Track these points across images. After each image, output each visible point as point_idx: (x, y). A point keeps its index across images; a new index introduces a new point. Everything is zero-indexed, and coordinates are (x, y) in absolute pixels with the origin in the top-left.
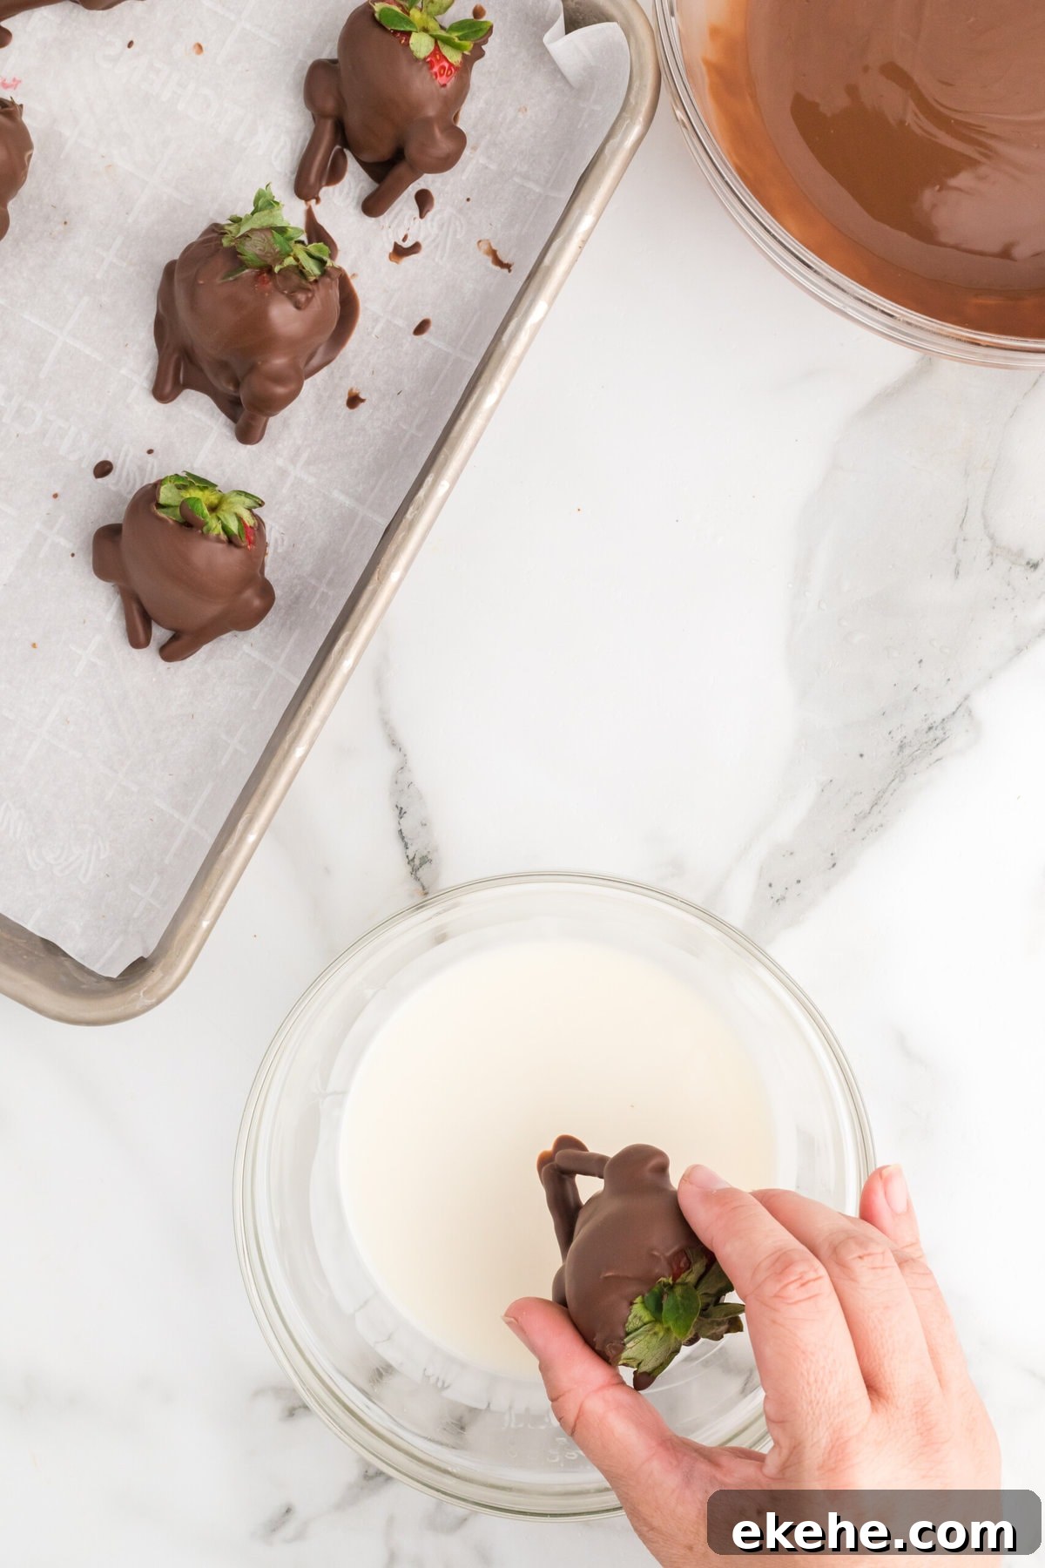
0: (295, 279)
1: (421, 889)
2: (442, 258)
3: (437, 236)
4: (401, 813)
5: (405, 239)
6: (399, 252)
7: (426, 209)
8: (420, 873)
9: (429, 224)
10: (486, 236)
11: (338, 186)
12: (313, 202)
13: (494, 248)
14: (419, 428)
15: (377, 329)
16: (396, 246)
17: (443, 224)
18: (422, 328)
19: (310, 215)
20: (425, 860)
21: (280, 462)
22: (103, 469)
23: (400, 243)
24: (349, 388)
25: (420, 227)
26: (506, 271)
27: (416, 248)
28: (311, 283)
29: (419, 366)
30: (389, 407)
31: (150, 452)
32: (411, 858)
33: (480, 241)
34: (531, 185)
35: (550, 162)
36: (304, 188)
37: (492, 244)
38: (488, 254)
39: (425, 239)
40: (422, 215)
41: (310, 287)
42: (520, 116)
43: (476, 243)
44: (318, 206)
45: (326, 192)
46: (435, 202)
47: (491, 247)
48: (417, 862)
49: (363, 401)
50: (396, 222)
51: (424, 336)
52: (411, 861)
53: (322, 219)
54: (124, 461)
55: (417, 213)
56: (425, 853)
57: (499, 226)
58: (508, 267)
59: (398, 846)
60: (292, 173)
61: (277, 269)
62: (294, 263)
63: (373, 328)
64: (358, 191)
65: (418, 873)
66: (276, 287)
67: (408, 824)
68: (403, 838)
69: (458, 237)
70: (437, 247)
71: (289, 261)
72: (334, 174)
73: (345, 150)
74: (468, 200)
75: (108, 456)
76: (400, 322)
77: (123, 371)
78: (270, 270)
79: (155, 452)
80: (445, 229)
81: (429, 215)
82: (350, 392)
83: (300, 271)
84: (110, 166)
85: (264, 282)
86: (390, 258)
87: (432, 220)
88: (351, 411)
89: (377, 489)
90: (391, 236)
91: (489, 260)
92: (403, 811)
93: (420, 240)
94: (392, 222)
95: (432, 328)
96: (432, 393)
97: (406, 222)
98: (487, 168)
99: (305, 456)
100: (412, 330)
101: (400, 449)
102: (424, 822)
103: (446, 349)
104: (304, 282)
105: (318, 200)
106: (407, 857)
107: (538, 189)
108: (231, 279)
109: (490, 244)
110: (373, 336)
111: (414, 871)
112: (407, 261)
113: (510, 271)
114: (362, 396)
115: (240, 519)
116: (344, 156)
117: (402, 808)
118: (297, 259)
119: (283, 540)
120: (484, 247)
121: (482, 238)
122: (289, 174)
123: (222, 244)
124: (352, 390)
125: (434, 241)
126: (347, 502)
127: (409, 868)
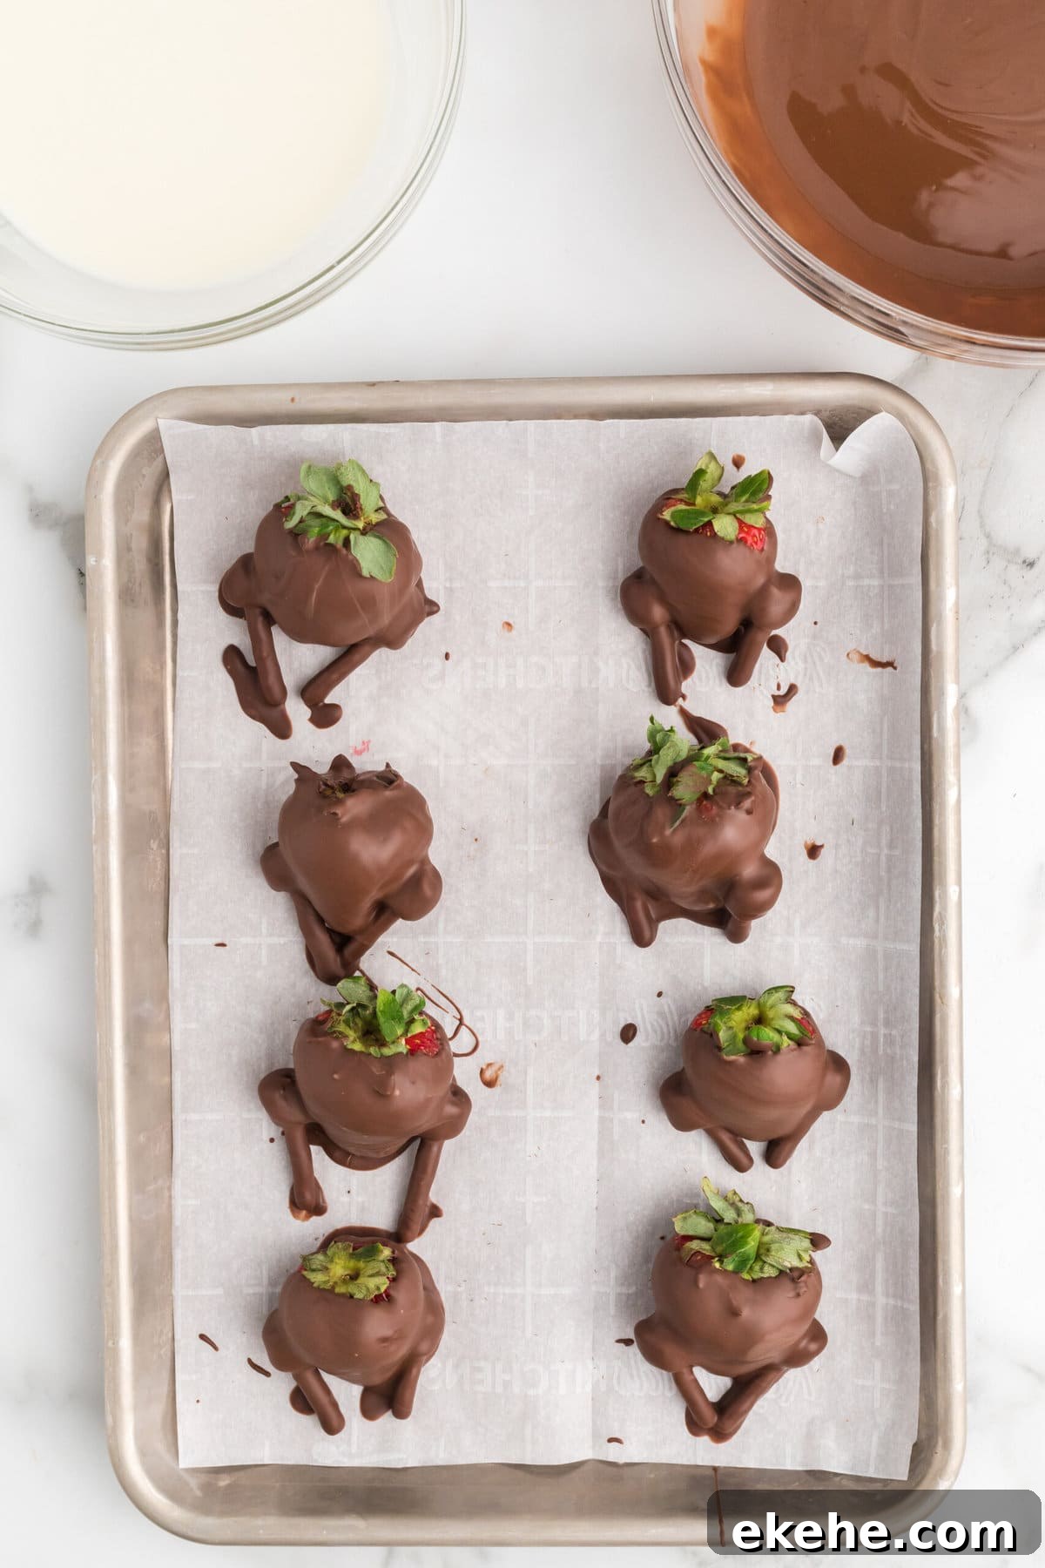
0: (732, 790)
2: (821, 686)
3: (806, 668)
5: (779, 687)
6: (780, 701)
7: (783, 653)
9: (793, 663)
10: (852, 646)
11: (695, 674)
12: (680, 700)
13: (865, 653)
14: (891, 846)
15: (799, 777)
16: (775, 698)
17: (805, 657)
18: (838, 756)
19: (684, 713)
21: (778, 940)
22: (628, 1033)
23: (777, 693)
24: (803, 843)
25: (786, 670)
26: (890, 669)
27: (792, 689)
28: (747, 786)
29: (855, 791)
30: (848, 841)
31: (660, 994)
33: (848, 655)
34: (866, 582)
35: (872, 553)
36: (666, 693)
37: (861, 651)
38: (862, 661)
39: (796, 677)
40: (782, 659)
41: (748, 789)
42: (821, 526)
43: (845, 658)
44: (687, 701)
45: (686, 686)
46: (788, 641)
47: (862, 654)
49: (822, 846)
50: (763, 677)
51: (845, 762)
53: (697, 711)
54: (643, 1016)
55: (777, 659)
57: (858, 632)
58: (890, 664)
60: (650, 685)
61: (710, 790)
62: (721, 775)
63: (795, 779)
64: (714, 668)
66: (720, 807)
69: (826, 661)
70: (811, 679)
71: (716, 776)
72: (686, 667)
73: (683, 641)
74: (815, 623)
75: (626, 1020)
76: (816, 762)
77: (599, 939)
78: (705, 795)
79: (664, 992)
80: (809, 660)
81: (788, 655)
82: (806, 847)
83: (729, 779)
84: (487, 769)
85: (708, 810)
86: (775, 710)
87: (794, 658)
88: (815, 861)
89: (882, 919)
90: (765, 692)
91: (866, 666)
93: (793, 681)
94: (759, 679)
95: (848, 751)
96: (884, 809)
97: (771, 672)
98: (816, 587)
99: (797, 923)
100: (831, 763)
101: (883, 873)
103: (872, 764)
104: (740, 788)
105: (684, 697)
107: (876, 582)
108: (678, 823)
109: (859, 652)
110: (799, 786)
112: (791, 705)
113: (895, 668)
114: (818, 843)
115: (792, 1018)
116: (685, 646)
118: (721, 771)
119: (819, 1006)
120: (855, 657)
121: (849, 651)
122: (646, 689)
123: (648, 795)
124: (806, 842)
125: (805, 675)
126: (859, 943)
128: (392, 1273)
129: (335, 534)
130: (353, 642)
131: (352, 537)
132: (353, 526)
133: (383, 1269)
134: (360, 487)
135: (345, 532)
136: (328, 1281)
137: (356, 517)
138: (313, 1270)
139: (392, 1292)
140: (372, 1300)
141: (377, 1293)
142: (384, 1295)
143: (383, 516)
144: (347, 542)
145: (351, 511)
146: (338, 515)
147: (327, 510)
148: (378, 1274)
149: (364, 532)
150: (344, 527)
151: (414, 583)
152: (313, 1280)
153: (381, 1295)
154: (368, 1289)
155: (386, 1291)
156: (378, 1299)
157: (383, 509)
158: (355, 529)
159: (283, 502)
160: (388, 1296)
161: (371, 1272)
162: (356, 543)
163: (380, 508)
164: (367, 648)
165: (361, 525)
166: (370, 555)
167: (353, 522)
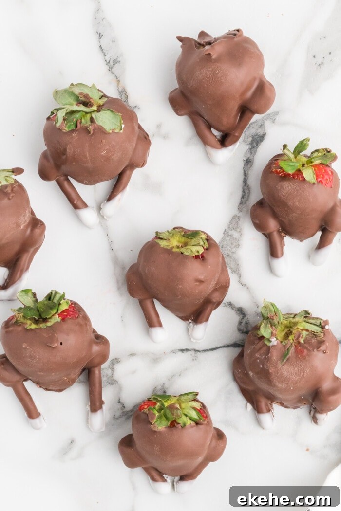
1: (115, 78)
4: (100, 36)
8: (114, 69)
20: (116, 62)
32: (108, 61)
48: (112, 63)
52: (108, 63)
56: (115, 58)
59: (101, 55)
65: (113, 69)
67: (104, 42)
68: (102, 50)
92: (101, 35)
102: (113, 40)
106: (106, 61)
111: (110, 68)
117: (100, 33)
127: (107, 67)
128: (206, 246)
129: (84, 118)
130: (120, 172)
131: (93, 115)
132: (92, 111)
133: (202, 243)
134: (86, 91)
135: (88, 116)
136: (169, 245)
137: (91, 105)
138: (162, 239)
139: (205, 255)
140: (193, 257)
141: (197, 254)
142: (200, 256)
143: (105, 99)
144: (92, 120)
145: (88, 103)
146: (82, 108)
147: (75, 108)
148: (198, 245)
149: (98, 111)
150: (87, 113)
151: (136, 127)
152: (160, 244)
153: (199, 255)
154: (192, 251)
155: (202, 254)
156: (197, 257)
157: (104, 96)
158: (93, 112)
159: (51, 115)
160: (203, 257)
161: (194, 244)
162: (97, 119)
163: (102, 96)
164: (128, 172)
165: (95, 108)
166: (107, 121)
167: (91, 108)
